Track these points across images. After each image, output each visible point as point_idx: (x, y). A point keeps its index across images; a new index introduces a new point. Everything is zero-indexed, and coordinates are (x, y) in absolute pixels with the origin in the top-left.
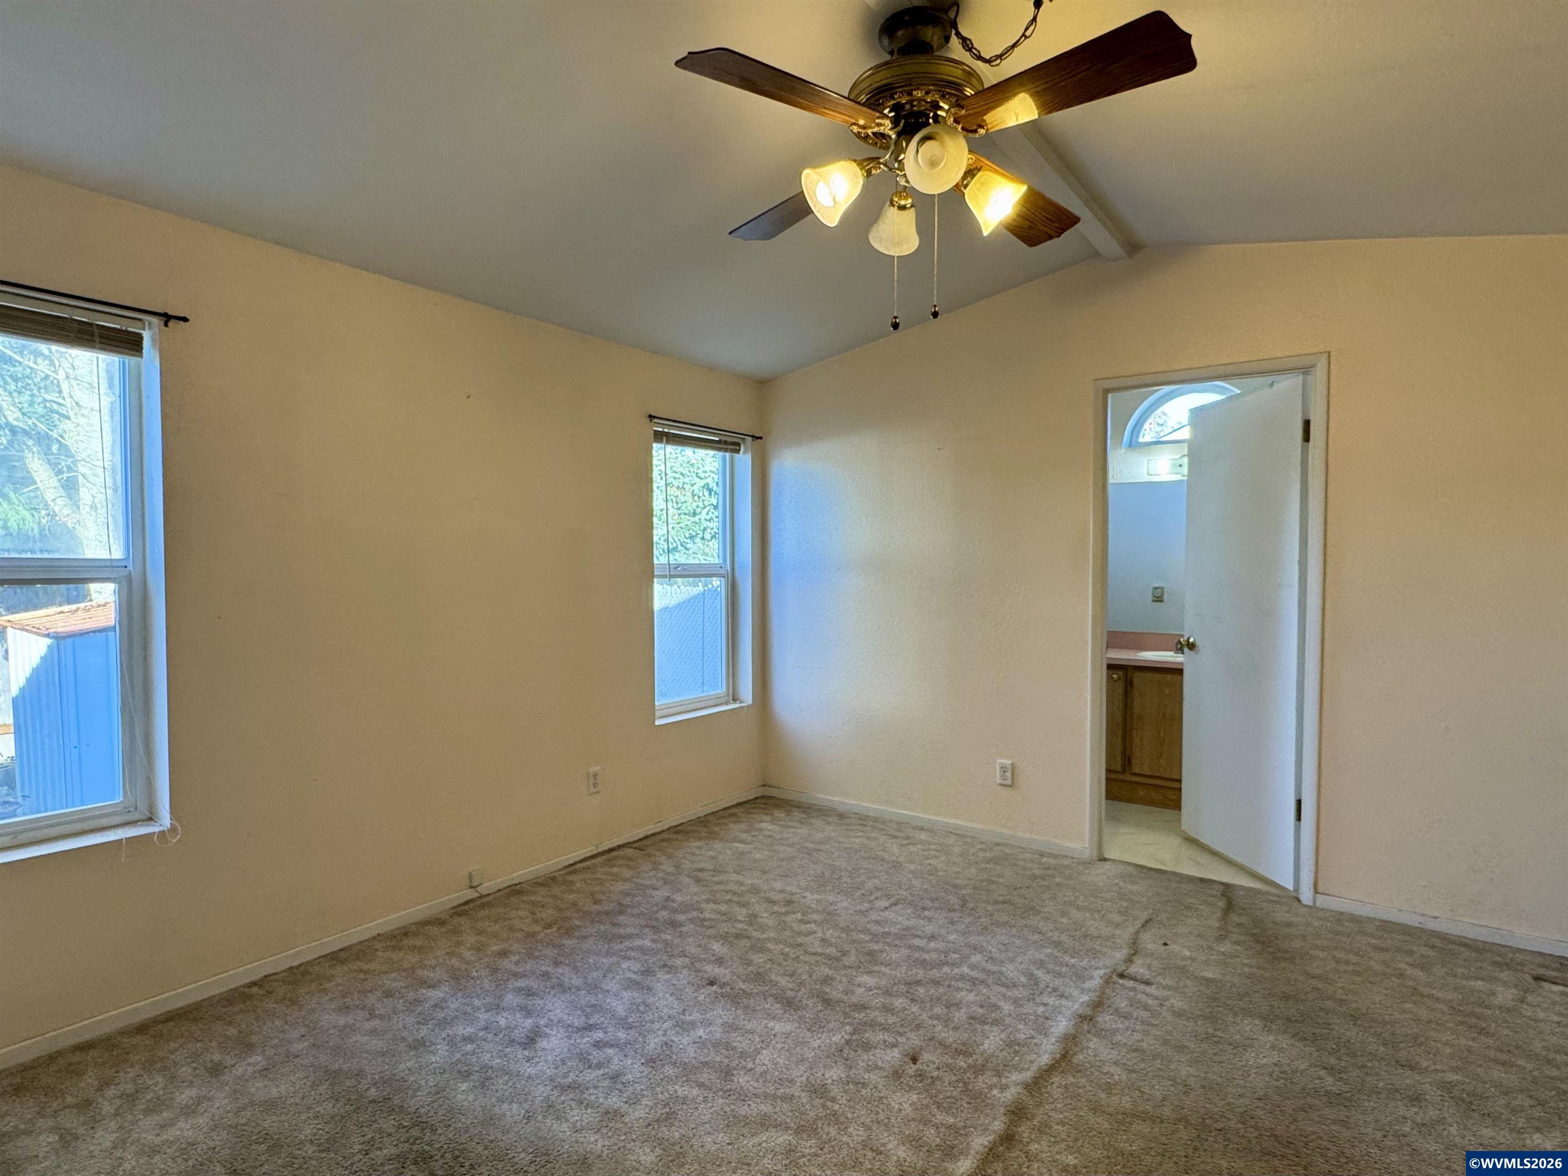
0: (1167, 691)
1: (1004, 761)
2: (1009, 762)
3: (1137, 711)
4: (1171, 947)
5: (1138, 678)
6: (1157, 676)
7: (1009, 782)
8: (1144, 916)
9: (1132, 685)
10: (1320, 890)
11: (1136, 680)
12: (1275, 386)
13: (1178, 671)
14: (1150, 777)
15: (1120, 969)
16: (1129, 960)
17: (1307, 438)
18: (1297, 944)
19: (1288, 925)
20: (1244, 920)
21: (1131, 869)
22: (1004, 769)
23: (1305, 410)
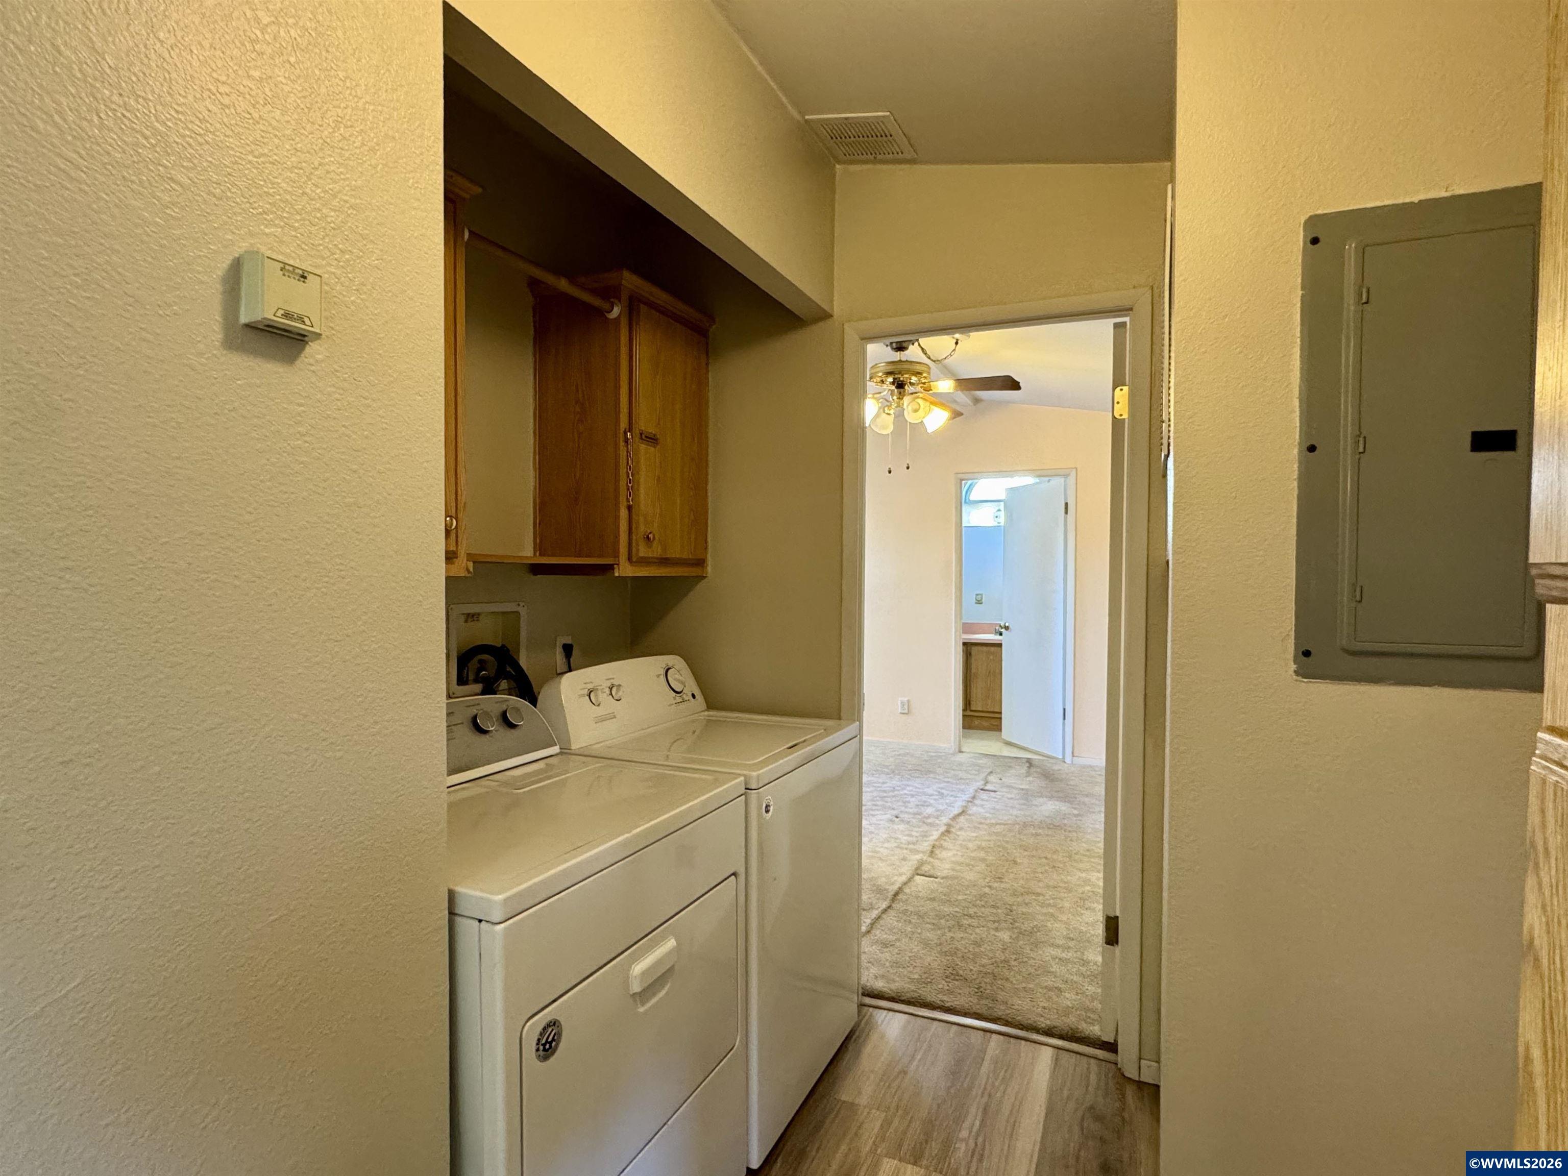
0: (991, 657)
1: (903, 699)
2: (906, 699)
3: (973, 671)
4: (1003, 780)
5: (974, 650)
6: (985, 649)
7: (906, 711)
8: (989, 770)
9: (970, 654)
10: (1075, 755)
11: (973, 653)
12: (1051, 482)
13: (1000, 645)
14: (982, 712)
15: (982, 787)
16: (985, 785)
17: (1066, 513)
18: (1064, 776)
19: (1059, 770)
20: (1038, 770)
21: (977, 755)
22: (903, 704)
23: (1066, 498)
